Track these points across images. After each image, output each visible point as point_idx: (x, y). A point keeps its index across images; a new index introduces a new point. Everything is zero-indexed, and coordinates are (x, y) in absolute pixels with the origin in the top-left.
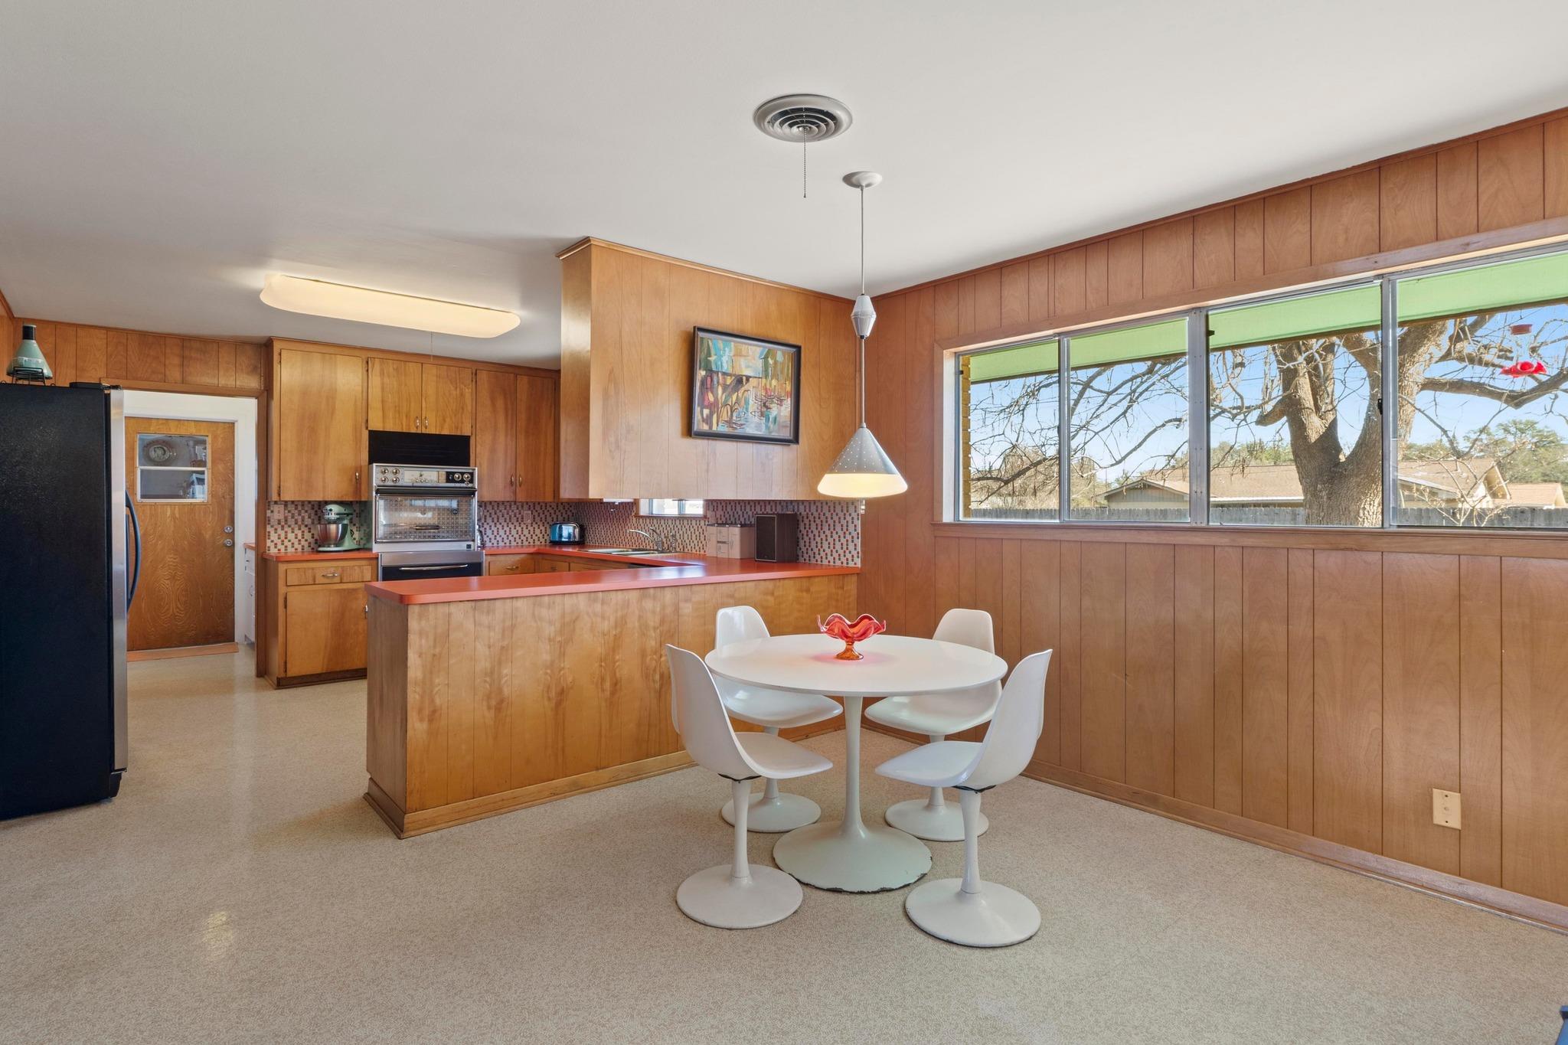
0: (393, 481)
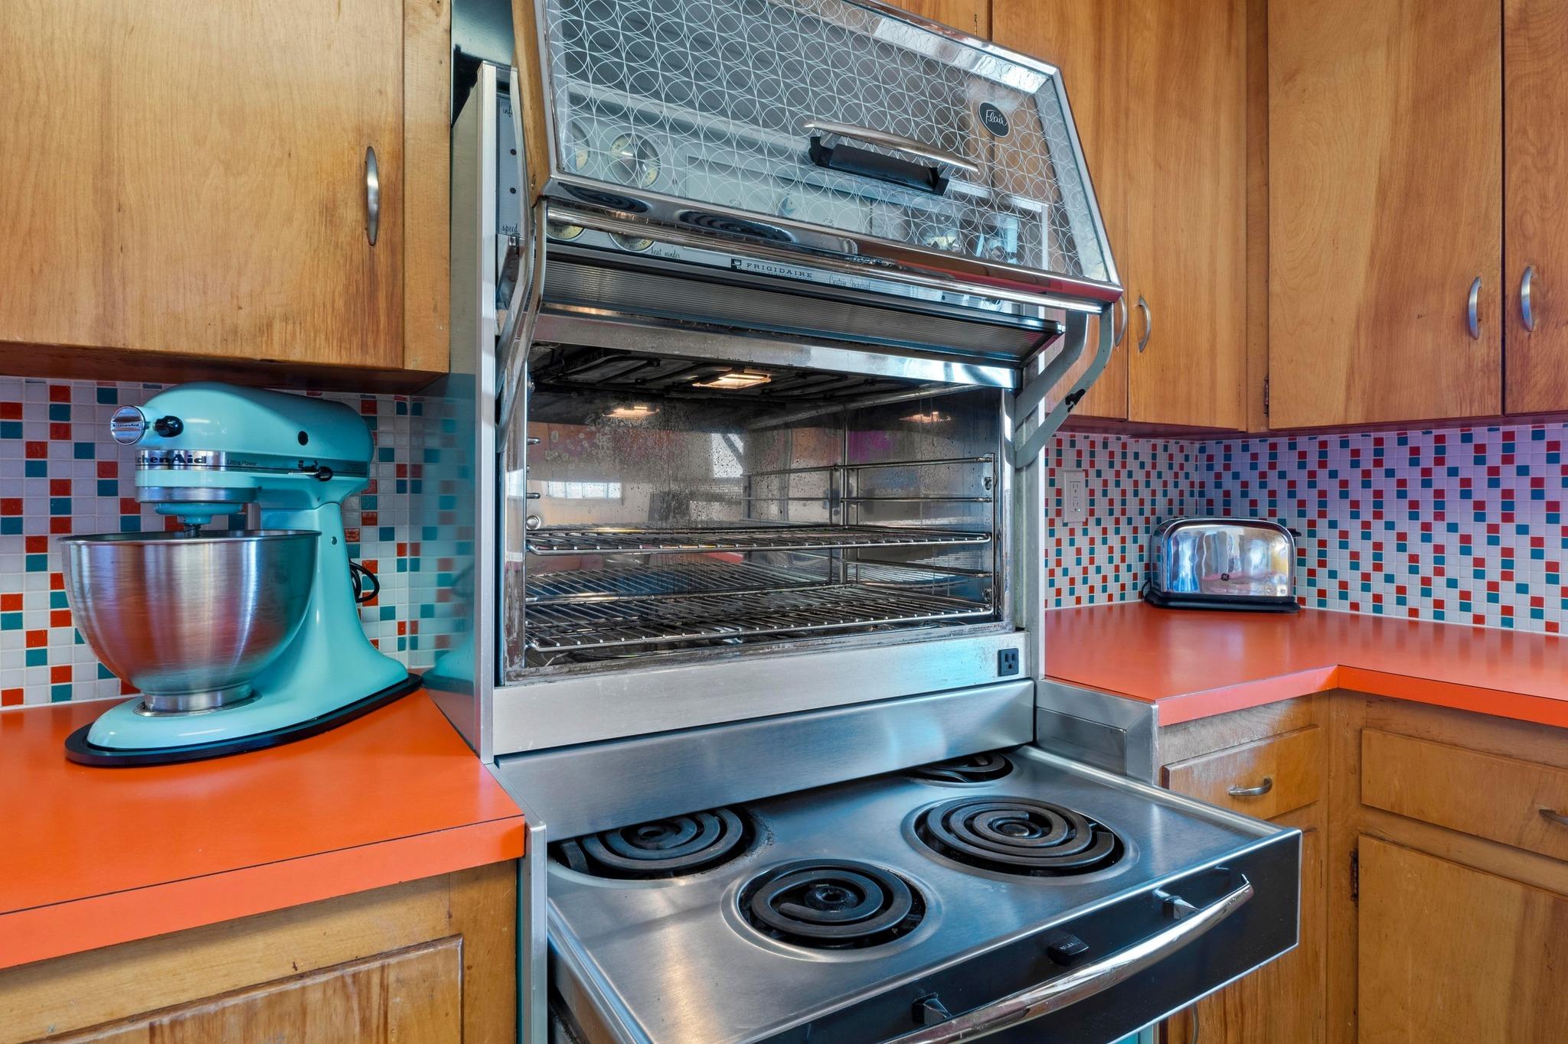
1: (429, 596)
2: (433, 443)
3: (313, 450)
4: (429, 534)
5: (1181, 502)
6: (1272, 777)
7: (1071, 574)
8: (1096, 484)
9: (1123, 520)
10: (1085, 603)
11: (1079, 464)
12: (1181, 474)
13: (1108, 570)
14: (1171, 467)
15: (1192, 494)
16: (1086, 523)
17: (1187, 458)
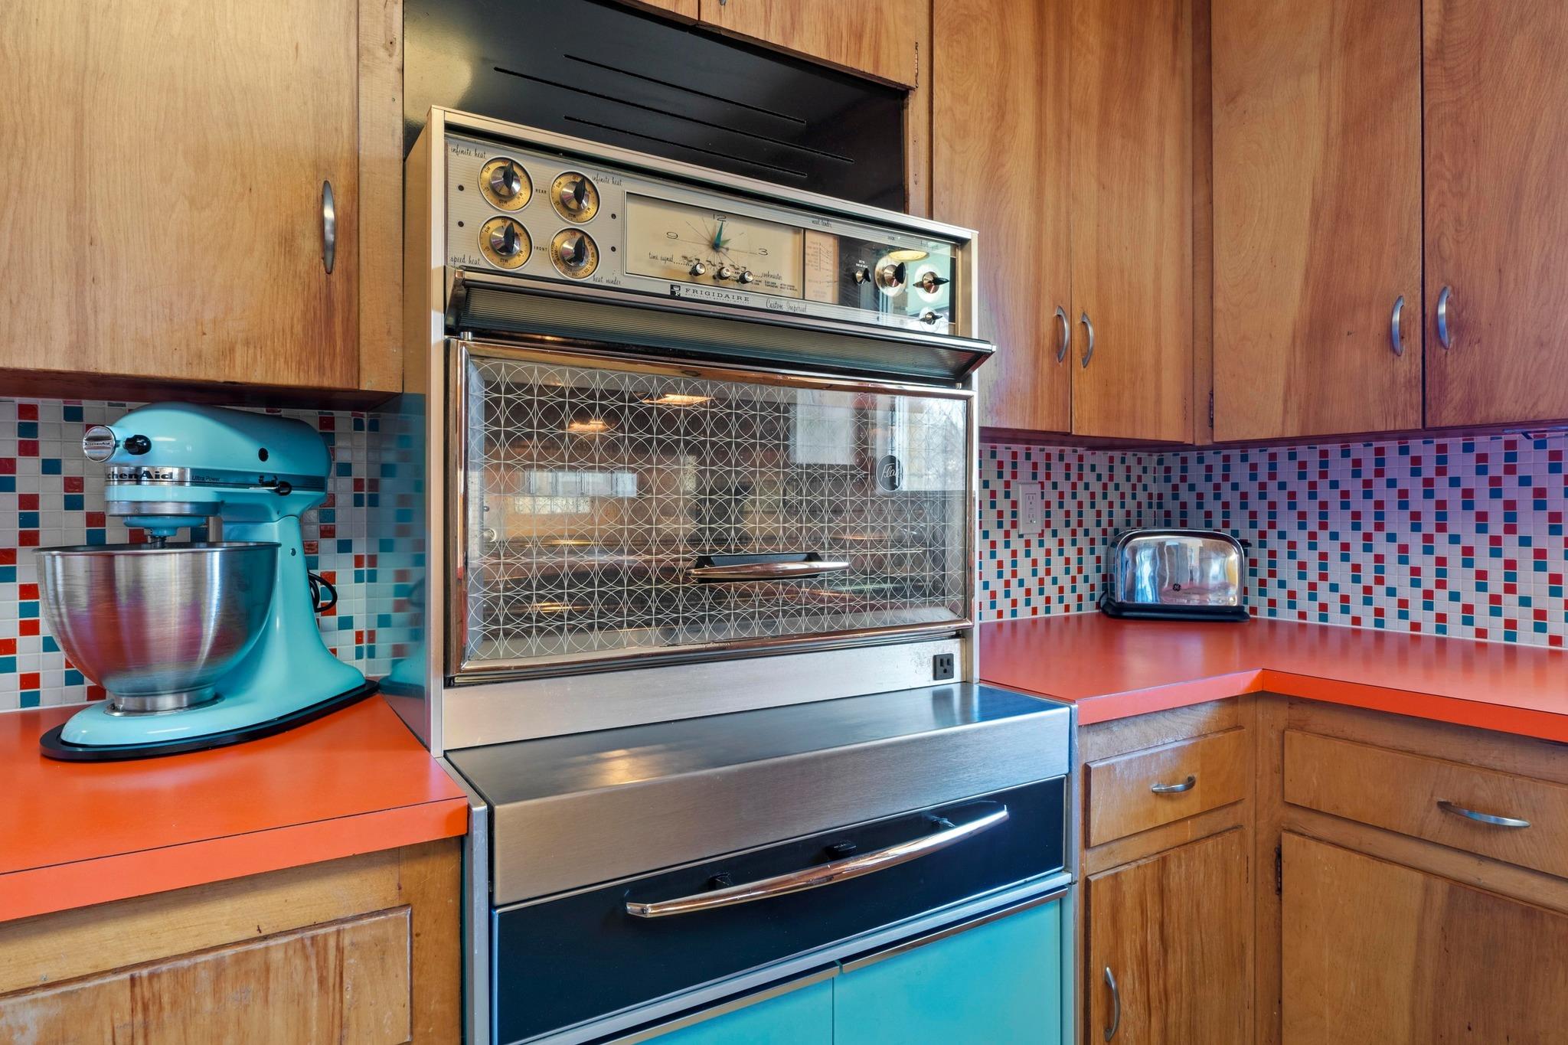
0: (561, 258)
1: (386, 606)
2: (389, 458)
3: (274, 466)
4: (386, 546)
5: (1139, 514)
6: (1196, 775)
7: (1027, 585)
8: (1053, 496)
9: (1080, 532)
10: (1041, 614)
11: (1034, 476)
12: (1139, 487)
13: (1065, 581)
14: (1128, 479)
15: (1150, 506)
16: (1041, 535)
17: (1145, 470)
